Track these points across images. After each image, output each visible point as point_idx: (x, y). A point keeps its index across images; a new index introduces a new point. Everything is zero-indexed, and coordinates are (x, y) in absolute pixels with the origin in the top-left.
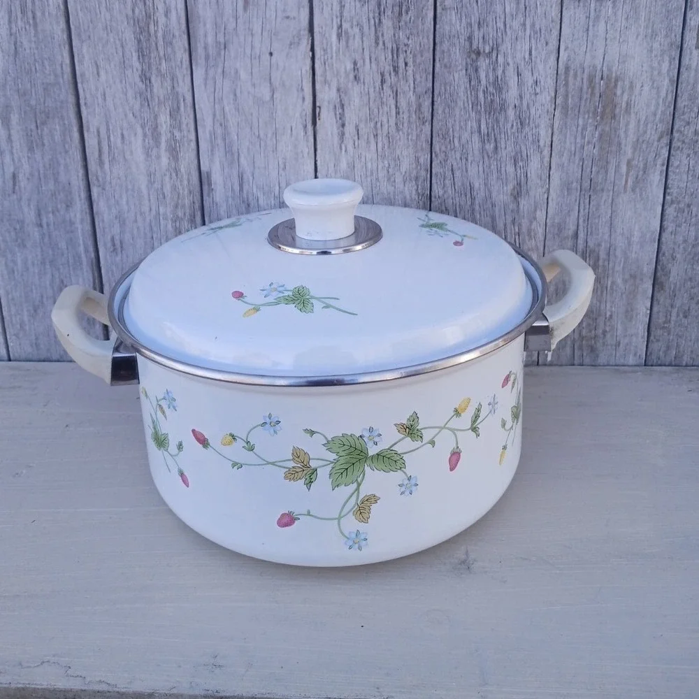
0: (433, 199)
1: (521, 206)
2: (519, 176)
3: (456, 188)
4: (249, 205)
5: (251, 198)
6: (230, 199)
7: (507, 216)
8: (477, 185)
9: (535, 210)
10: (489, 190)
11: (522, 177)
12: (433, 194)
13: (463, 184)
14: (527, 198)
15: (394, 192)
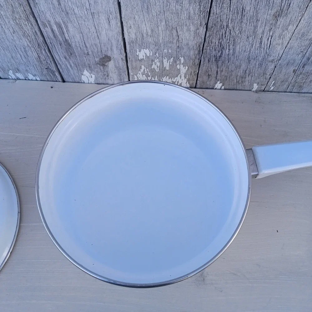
0: (211, 15)
1: (279, 23)
2: (283, 4)
3: (231, 9)
4: (67, 13)
5: (68, 9)
6: (52, 10)
7: (266, 27)
8: (248, 8)
9: (289, 25)
10: (257, 11)
11: (286, 6)
12: (212, 12)
13: (237, 7)
14: (285, 18)
15: (182, 9)
